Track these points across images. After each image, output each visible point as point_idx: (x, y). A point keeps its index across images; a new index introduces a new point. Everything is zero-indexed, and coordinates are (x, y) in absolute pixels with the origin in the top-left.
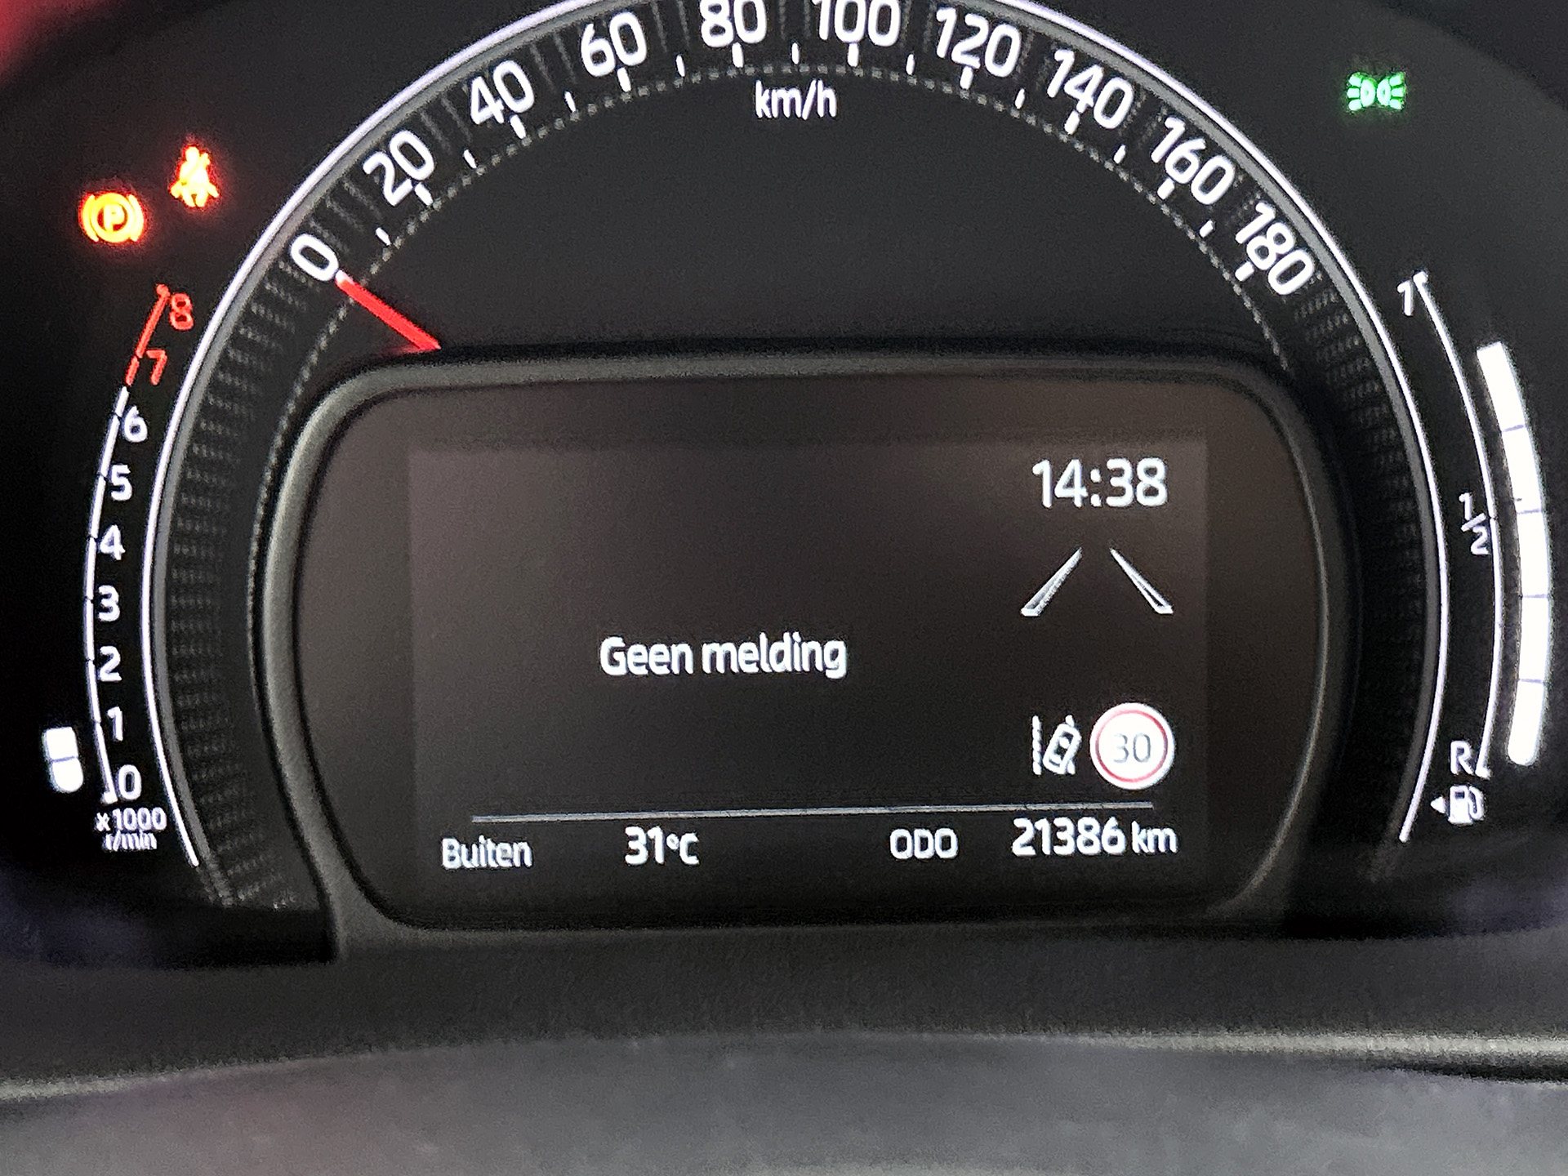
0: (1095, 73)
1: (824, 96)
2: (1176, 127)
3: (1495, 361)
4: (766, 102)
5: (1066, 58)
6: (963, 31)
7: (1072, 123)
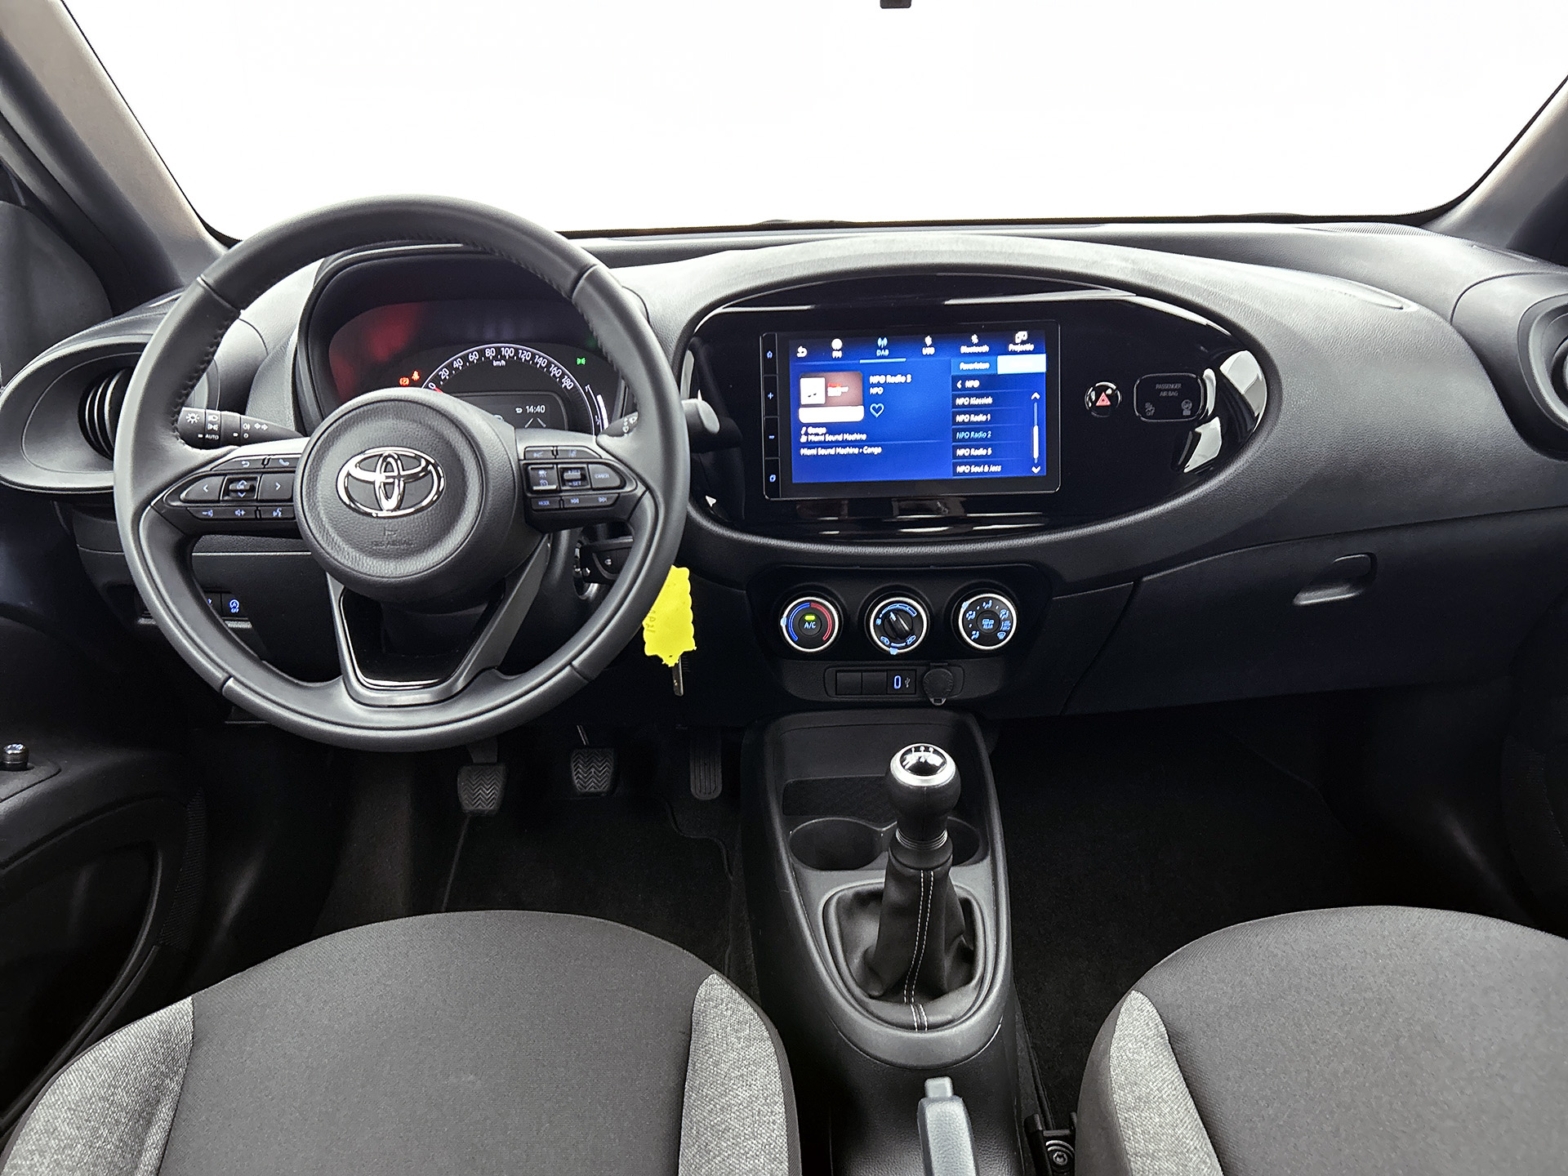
0: (541, 359)
1: (503, 363)
2: (553, 366)
3: (599, 397)
4: (495, 363)
5: (537, 357)
6: (523, 353)
7: (538, 366)
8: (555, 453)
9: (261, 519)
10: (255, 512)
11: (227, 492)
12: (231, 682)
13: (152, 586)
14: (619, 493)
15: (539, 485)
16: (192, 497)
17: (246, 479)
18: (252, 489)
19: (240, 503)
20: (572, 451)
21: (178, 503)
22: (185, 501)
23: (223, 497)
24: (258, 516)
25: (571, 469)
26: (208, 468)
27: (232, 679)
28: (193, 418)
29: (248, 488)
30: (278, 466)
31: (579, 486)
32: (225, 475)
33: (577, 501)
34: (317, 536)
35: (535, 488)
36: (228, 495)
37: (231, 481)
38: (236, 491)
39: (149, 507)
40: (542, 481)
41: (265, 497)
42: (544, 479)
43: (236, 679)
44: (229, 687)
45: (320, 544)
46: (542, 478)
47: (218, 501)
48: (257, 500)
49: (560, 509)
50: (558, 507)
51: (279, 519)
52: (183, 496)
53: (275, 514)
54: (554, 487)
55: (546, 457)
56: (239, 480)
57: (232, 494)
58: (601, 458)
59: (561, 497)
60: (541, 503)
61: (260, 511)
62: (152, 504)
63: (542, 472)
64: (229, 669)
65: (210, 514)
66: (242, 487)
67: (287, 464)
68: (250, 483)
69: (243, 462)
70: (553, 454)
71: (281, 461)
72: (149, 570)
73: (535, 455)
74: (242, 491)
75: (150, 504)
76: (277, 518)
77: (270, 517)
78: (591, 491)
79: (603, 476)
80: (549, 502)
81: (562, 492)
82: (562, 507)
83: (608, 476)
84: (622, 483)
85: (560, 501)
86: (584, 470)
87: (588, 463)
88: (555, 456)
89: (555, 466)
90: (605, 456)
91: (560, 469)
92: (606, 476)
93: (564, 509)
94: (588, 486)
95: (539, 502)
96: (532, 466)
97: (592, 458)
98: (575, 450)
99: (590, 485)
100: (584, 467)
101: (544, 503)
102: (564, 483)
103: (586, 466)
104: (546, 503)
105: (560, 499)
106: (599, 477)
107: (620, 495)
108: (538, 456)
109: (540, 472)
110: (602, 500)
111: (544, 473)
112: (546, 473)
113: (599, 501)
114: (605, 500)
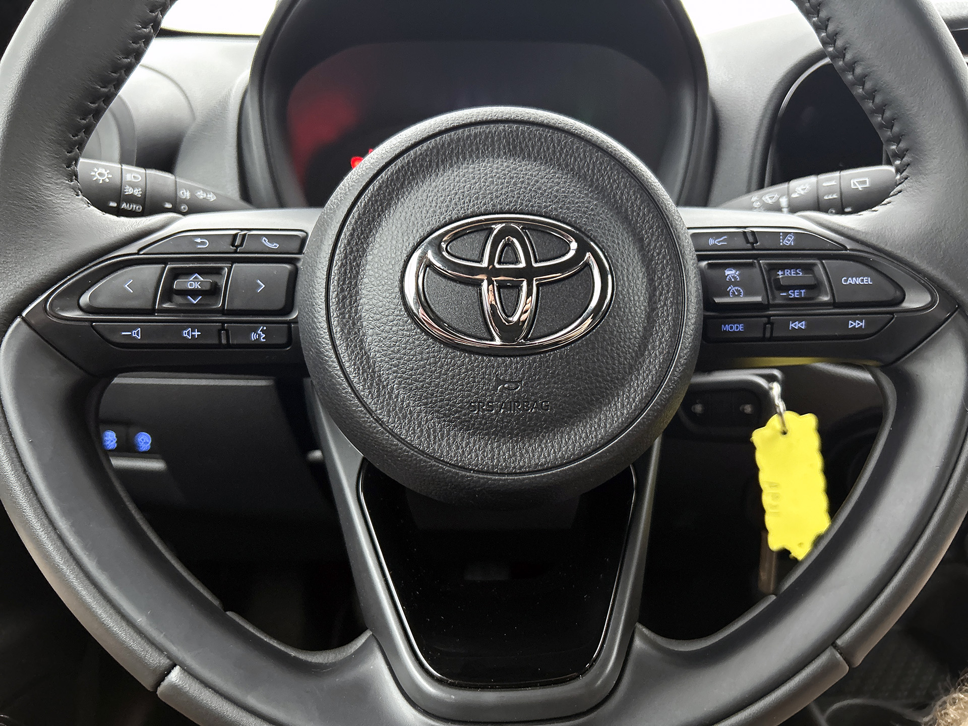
8: (751, 239)
9: (228, 346)
10: (219, 331)
11: (169, 293)
12: (175, 676)
13: (19, 479)
14: (892, 313)
15: (727, 294)
16: (103, 301)
17: (202, 272)
18: (214, 291)
19: (191, 314)
20: (786, 234)
21: (76, 314)
22: (89, 310)
23: (161, 302)
24: (224, 341)
25: (783, 267)
26: (133, 248)
27: (178, 667)
28: (100, 174)
29: (207, 287)
30: (259, 249)
31: (800, 299)
32: (164, 261)
33: (802, 325)
34: (359, 387)
35: (717, 300)
36: (170, 300)
37: (176, 274)
38: (185, 293)
39: (18, 320)
40: (731, 289)
41: (238, 305)
42: (735, 284)
43: (188, 671)
44: (174, 687)
45: (364, 405)
46: (730, 283)
47: (152, 311)
48: (222, 311)
49: (763, 339)
50: (760, 335)
51: (262, 346)
52: (85, 299)
53: (254, 336)
54: (758, 299)
55: (733, 246)
56: (188, 272)
57: (179, 299)
58: (846, 249)
59: (769, 316)
60: (727, 328)
61: (227, 331)
62: (24, 314)
63: (730, 273)
64: (174, 649)
65: (137, 334)
66: (196, 286)
67: (274, 246)
68: (209, 280)
69: (199, 240)
70: (748, 242)
71: (266, 242)
72: (15, 446)
73: (711, 242)
74: (194, 293)
75: (20, 315)
76: (257, 345)
77: (245, 342)
78: (832, 307)
79: (858, 281)
80: (742, 326)
81: (770, 309)
82: (768, 335)
83: (868, 280)
84: (898, 293)
85: (765, 324)
86: (815, 269)
87: (821, 257)
88: (752, 244)
89: (755, 261)
90: (849, 245)
91: (765, 266)
92: (865, 281)
93: (771, 339)
94: (826, 299)
95: (723, 326)
96: (709, 262)
97: (827, 248)
98: (790, 233)
99: (829, 296)
100: (814, 265)
101: (731, 328)
102: (776, 292)
103: (818, 262)
104: (737, 327)
105: (767, 321)
106: (848, 282)
107: (894, 316)
108: (717, 244)
109: (727, 272)
110: (855, 325)
111: (735, 274)
112: (737, 274)
113: (850, 327)
114: (863, 324)
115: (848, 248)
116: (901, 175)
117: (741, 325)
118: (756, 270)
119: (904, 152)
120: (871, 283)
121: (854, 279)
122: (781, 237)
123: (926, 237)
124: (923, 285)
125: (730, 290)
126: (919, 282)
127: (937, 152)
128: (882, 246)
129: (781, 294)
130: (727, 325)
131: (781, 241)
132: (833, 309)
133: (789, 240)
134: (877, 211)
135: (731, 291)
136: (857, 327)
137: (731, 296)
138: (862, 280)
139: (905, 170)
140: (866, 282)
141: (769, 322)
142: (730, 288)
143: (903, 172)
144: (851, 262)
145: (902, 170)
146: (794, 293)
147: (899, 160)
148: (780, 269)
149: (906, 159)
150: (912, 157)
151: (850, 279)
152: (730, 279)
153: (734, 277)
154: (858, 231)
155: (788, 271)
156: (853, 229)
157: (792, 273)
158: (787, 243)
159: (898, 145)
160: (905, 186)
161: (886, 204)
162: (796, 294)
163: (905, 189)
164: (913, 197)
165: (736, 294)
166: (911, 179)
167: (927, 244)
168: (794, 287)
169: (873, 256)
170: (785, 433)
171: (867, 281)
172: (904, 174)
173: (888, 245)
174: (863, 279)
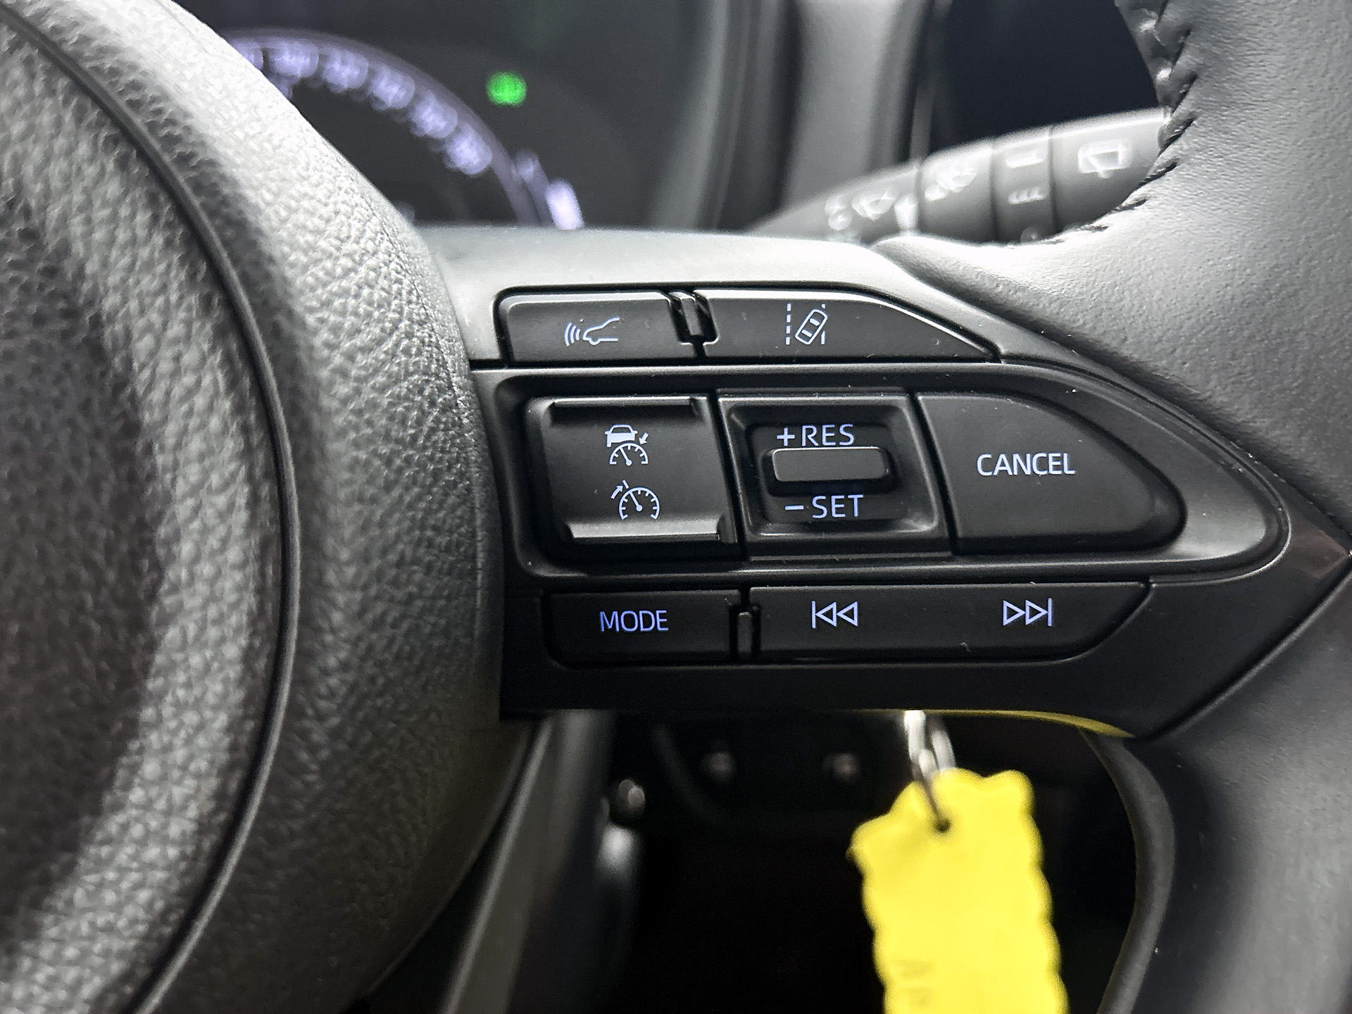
8: (694, 327)
14: (1142, 575)
15: (608, 512)
20: (802, 308)
25: (796, 418)
31: (847, 525)
35: (580, 531)
42: (636, 476)
46: (621, 472)
49: (734, 657)
50: (722, 646)
54: (706, 527)
55: (635, 348)
58: (995, 356)
59: (744, 585)
60: (616, 621)
70: (683, 333)
78: (949, 554)
79: (1030, 466)
80: (662, 616)
81: (753, 559)
82: (745, 645)
83: (1060, 459)
84: (1162, 507)
85: (734, 611)
86: (894, 421)
87: (913, 385)
88: (697, 341)
89: (703, 399)
90: (1007, 338)
91: (733, 416)
92: (1051, 463)
93: (756, 655)
94: (924, 527)
95: (602, 614)
96: (557, 401)
97: (933, 352)
98: (817, 303)
99: (936, 517)
100: (890, 409)
101: (630, 621)
102: (771, 502)
103: (901, 400)
104: (646, 618)
105: (737, 601)
106: (998, 468)
107: (1148, 585)
108: (590, 339)
109: (612, 438)
110: (1024, 616)
111: (637, 442)
112: (642, 441)
113: (1006, 621)
114: (1047, 613)
115: (1003, 351)
116: (1174, 114)
117: (658, 612)
118: (704, 432)
119: (1178, 38)
120: (1073, 472)
121: (1016, 457)
122: (789, 319)
123: (1247, 314)
124: (1240, 478)
125: (620, 495)
126: (1228, 467)
127: (1277, 29)
128: (1110, 343)
129: (788, 508)
130: (615, 613)
131: (788, 330)
132: (949, 560)
133: (812, 328)
134: (1105, 228)
135: (624, 499)
136: (1028, 621)
137: (623, 517)
138: (1043, 464)
139: (1185, 94)
140: (1056, 468)
141: (745, 602)
142: (620, 488)
143: (1178, 103)
144: (1010, 401)
145: (1175, 97)
146: (827, 503)
147: (1166, 66)
148: (784, 426)
149: (1186, 61)
150: (1202, 51)
151: (1003, 457)
152: (620, 459)
153: (632, 453)
154: (1038, 295)
155: (809, 431)
156: (1024, 289)
157: (825, 435)
158: (808, 339)
159: (1161, 13)
160: (1185, 147)
161: (1130, 207)
162: (834, 506)
163: (1187, 157)
164: (1208, 181)
165: (639, 508)
166: (1203, 122)
167: (1251, 337)
168: (828, 488)
169: (1078, 379)
170: (943, 826)
171: (1059, 464)
172: (1184, 108)
173: (1130, 341)
174: (1047, 458)
